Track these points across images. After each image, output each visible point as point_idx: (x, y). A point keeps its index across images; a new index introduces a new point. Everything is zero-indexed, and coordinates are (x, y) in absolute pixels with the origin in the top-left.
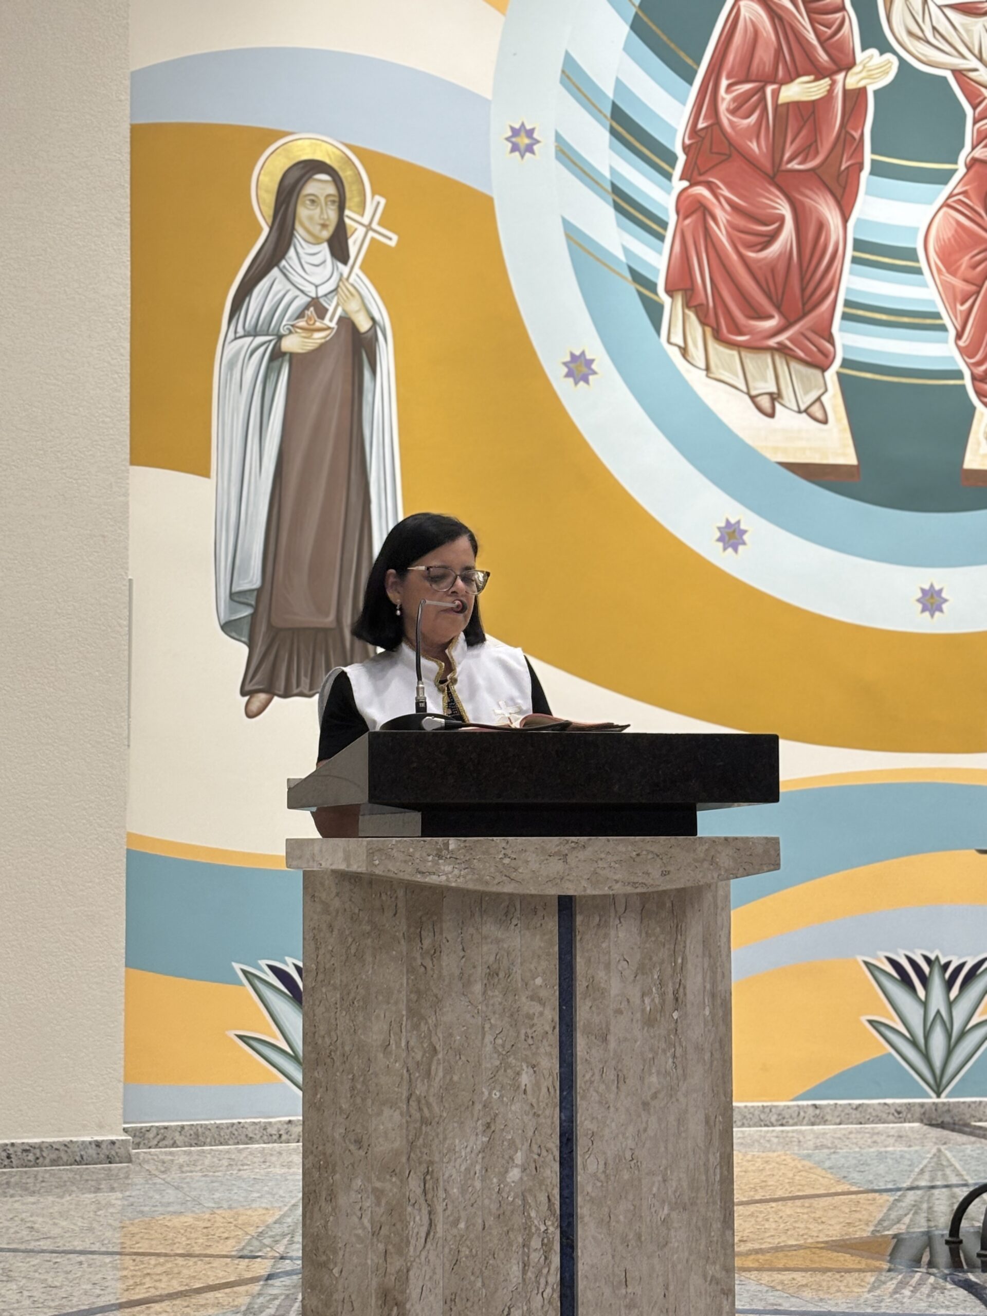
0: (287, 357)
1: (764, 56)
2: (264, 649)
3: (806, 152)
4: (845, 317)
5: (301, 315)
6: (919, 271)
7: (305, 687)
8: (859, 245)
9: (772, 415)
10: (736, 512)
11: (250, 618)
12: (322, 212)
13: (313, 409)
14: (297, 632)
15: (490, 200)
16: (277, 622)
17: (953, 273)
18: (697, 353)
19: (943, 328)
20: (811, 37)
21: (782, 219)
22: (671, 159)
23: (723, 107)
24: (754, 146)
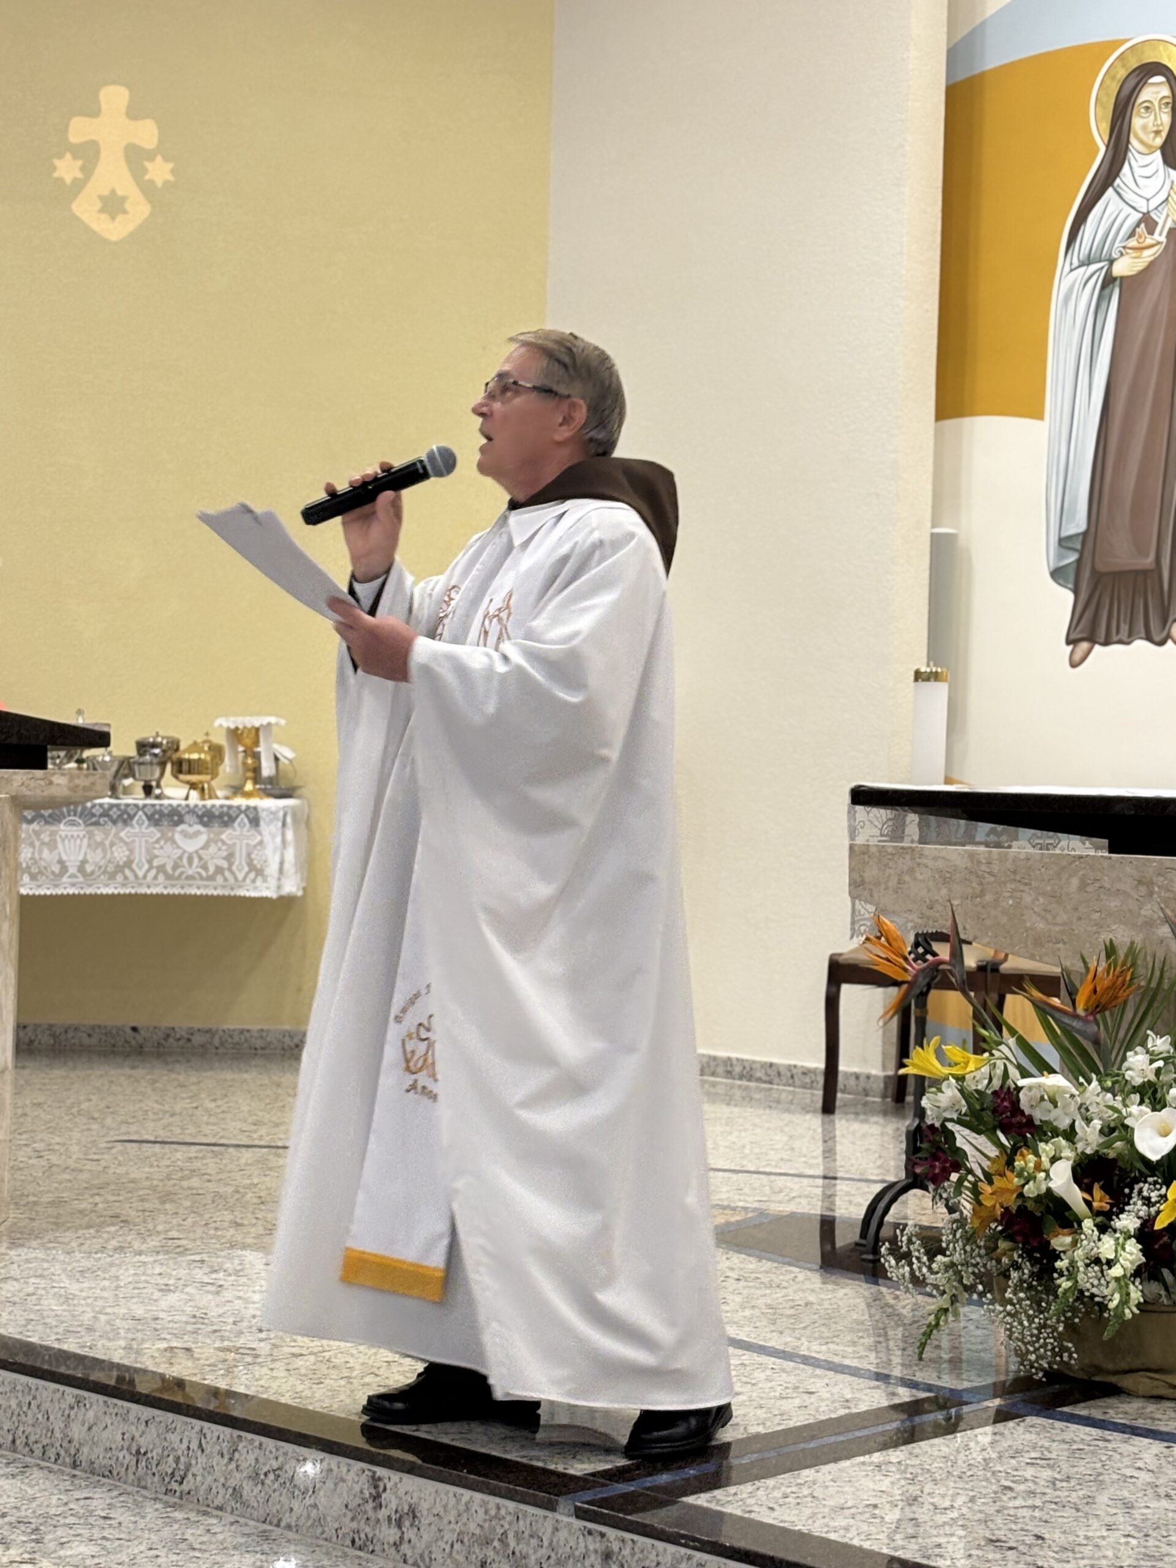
0: (1118, 283)
2: (1087, 597)
7: (1123, 635)
11: (1075, 565)
12: (1156, 119)
14: (1118, 575)
16: (1101, 567)
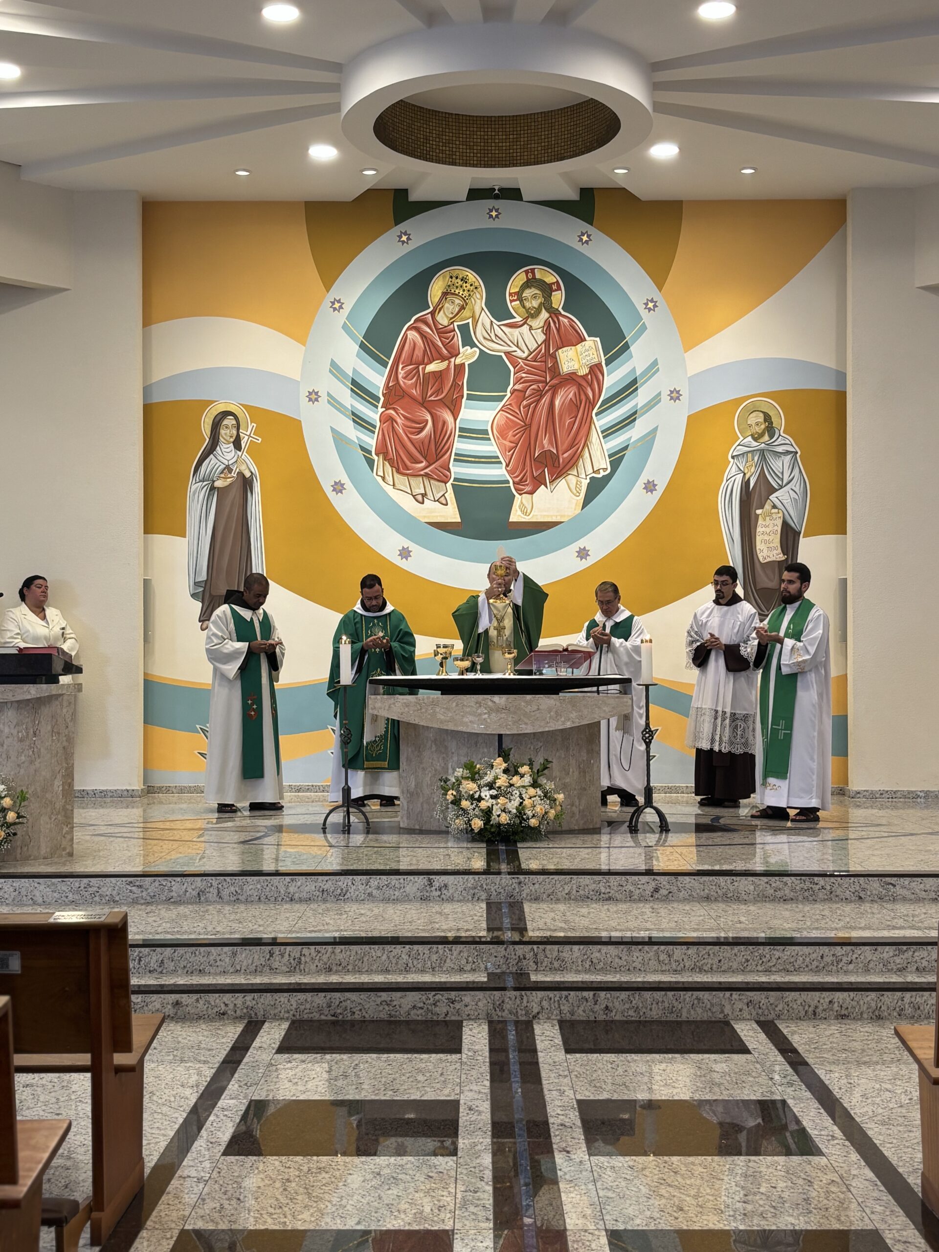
0: (216, 490)
1: (418, 353)
2: (206, 604)
3: (437, 392)
4: (455, 460)
5: (222, 472)
6: (489, 439)
8: (462, 430)
9: (423, 503)
10: (407, 543)
11: (202, 592)
12: (230, 431)
13: (227, 510)
15: (300, 421)
17: (505, 439)
18: (389, 479)
19: (500, 463)
20: (440, 344)
21: (427, 421)
22: (377, 399)
23: (400, 376)
24: (414, 391)
